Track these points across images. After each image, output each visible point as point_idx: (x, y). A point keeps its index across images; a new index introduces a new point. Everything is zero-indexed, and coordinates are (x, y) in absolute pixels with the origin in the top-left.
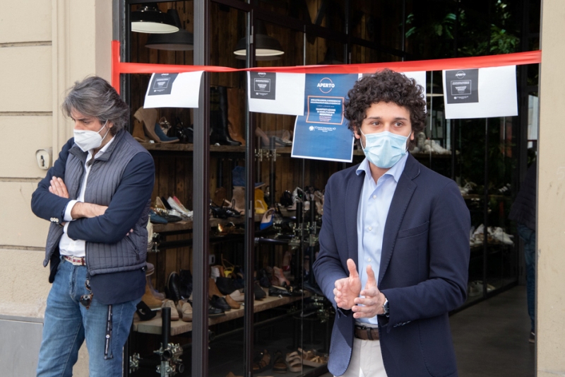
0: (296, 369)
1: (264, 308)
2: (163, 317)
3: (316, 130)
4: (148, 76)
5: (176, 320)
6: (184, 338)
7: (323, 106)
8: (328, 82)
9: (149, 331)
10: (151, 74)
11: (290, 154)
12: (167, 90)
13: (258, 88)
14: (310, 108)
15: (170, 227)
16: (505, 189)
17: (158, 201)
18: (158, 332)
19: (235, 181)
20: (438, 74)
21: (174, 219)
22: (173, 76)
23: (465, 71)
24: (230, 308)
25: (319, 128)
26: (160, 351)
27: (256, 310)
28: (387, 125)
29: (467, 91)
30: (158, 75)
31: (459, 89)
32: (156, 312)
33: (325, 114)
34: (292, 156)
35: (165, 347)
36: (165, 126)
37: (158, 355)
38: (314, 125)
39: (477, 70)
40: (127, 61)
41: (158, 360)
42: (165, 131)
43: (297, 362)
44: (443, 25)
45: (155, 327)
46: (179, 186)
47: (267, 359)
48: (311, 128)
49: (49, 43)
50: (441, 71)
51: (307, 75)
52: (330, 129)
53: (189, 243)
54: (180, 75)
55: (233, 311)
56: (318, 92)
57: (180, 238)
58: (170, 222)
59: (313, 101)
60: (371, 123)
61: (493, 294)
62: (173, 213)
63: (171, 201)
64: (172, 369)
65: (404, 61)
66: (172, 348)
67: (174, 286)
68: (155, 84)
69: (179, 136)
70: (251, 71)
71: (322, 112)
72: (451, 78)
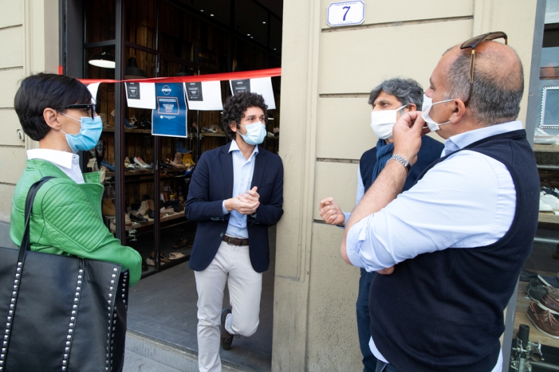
1: (179, 216)
3: (164, 118)
7: (167, 103)
8: (167, 88)
11: (151, 134)
13: (131, 93)
14: (159, 105)
19: (177, 149)
20: (227, 82)
23: (242, 81)
28: (258, 119)
33: (168, 108)
34: (153, 134)
38: (163, 115)
39: (249, 80)
46: (148, 152)
47: (185, 241)
48: (162, 117)
50: (228, 81)
51: (156, 84)
52: (172, 117)
53: (153, 181)
56: (163, 95)
57: (149, 178)
59: (161, 100)
60: (248, 119)
63: (137, 160)
65: (201, 74)
70: (127, 82)
71: (166, 107)
72: (235, 85)
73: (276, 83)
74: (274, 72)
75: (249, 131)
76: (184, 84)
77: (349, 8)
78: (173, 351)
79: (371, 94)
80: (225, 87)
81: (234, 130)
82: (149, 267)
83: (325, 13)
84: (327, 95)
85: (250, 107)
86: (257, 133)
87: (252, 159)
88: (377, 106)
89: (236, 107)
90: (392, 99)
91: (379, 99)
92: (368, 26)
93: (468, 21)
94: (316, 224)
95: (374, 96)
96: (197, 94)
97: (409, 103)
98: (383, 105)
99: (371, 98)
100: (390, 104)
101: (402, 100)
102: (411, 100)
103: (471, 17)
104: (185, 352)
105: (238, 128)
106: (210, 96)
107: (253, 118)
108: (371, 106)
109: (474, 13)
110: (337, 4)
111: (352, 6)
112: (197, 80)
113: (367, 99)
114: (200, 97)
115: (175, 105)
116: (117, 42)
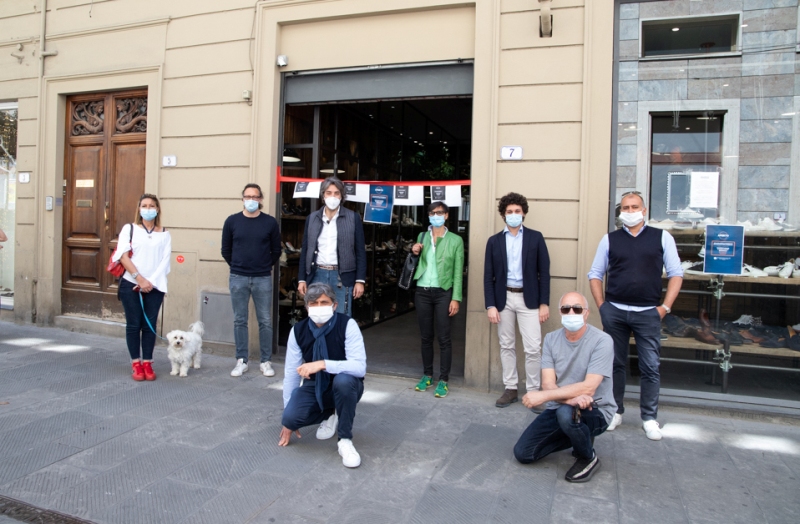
2: (293, 298)
3: (375, 210)
4: (295, 183)
7: (378, 199)
8: (380, 188)
9: (285, 305)
12: (304, 190)
13: (348, 190)
14: (372, 200)
15: (291, 256)
22: (307, 184)
23: (440, 187)
25: (377, 209)
26: (291, 313)
29: (441, 195)
30: (300, 183)
31: (437, 194)
33: (379, 203)
35: (294, 311)
36: (285, 207)
38: (374, 208)
39: (445, 188)
40: (283, 176)
49: (248, 167)
50: (429, 187)
51: (371, 185)
52: (381, 209)
54: (310, 183)
56: (375, 193)
58: (291, 253)
59: (374, 197)
62: (291, 250)
63: (287, 244)
65: (409, 181)
68: (298, 187)
69: (292, 211)
71: (377, 202)
72: (434, 189)
73: (466, 191)
74: (465, 183)
76: (395, 187)
80: (427, 190)
83: (499, 151)
92: (524, 160)
93: (578, 163)
96: (404, 194)
103: (580, 160)
106: (415, 195)
109: (581, 158)
110: (506, 147)
111: (515, 149)
112: (406, 185)
114: (406, 196)
115: (385, 200)
116: (315, 146)
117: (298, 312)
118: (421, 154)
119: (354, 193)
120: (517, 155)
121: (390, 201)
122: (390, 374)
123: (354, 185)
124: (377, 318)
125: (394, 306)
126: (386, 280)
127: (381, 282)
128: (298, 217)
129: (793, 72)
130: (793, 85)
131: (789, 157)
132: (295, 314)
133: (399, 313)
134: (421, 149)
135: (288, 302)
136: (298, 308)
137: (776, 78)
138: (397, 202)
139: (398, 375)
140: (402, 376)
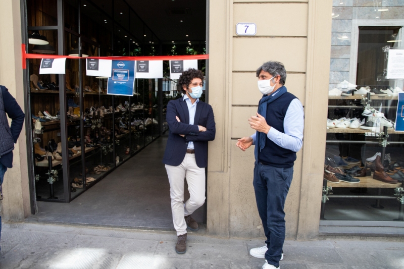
0: (98, 173)
2: (49, 160)
3: (117, 83)
5: (53, 160)
6: (58, 167)
7: (120, 73)
8: (122, 63)
9: (42, 165)
10: (41, 59)
12: (50, 66)
13: (91, 66)
14: (114, 74)
15: (47, 123)
16: (155, 106)
17: (40, 113)
18: (47, 166)
19: (70, 105)
21: (48, 120)
22: (52, 60)
23: (178, 61)
24: (74, 153)
25: (119, 82)
26: (49, 173)
27: (86, 152)
28: (198, 84)
29: (179, 68)
30: (45, 59)
31: (176, 68)
32: (44, 157)
33: (121, 77)
34: (108, 94)
35: (50, 172)
36: (41, 83)
37: (48, 175)
38: (116, 81)
39: (183, 61)
40: (29, 53)
41: (48, 177)
42: (41, 85)
43: (98, 170)
44: (134, 53)
45: (45, 164)
48: (115, 82)
50: (169, 61)
51: (113, 61)
52: (123, 83)
54: (55, 60)
55: (75, 154)
56: (118, 68)
58: (47, 121)
59: (115, 71)
60: (193, 85)
61: (155, 140)
62: (47, 118)
63: (45, 113)
64: (54, 180)
66: (53, 172)
67: (51, 147)
68: (44, 63)
69: (47, 87)
71: (119, 76)
72: (173, 63)
75: (193, 91)
76: (136, 62)
77: (248, 26)
78: (137, 231)
79: (257, 71)
80: (166, 65)
81: (185, 89)
82: (77, 189)
83: (235, 27)
84: (236, 71)
85: (194, 78)
86: (198, 92)
87: (195, 104)
88: (261, 78)
89: (187, 77)
90: (267, 74)
91: (261, 74)
92: (257, 37)
94: (233, 140)
95: (259, 72)
96: (144, 68)
97: (276, 75)
98: (263, 77)
99: (257, 73)
100: (266, 77)
101: (273, 74)
102: (277, 73)
103: (306, 37)
104: (146, 230)
105: (188, 88)
106: (155, 69)
107: (196, 84)
108: (258, 78)
109: (308, 35)
110: (242, 24)
111: (250, 26)
112: (146, 59)
113: (255, 74)
114: (146, 70)
115: (126, 75)
116: (60, 27)
117: (55, 172)
118: (137, 50)
119: (96, 68)
120: (251, 31)
121: (132, 74)
122: (141, 228)
123: (97, 60)
124: (118, 161)
125: (128, 150)
126: (121, 133)
127: (118, 134)
128: (52, 92)
129: (352, 5)
130: (352, 13)
131: (349, 54)
132: (52, 174)
133: (132, 155)
134: (137, 47)
135: (44, 163)
136: (54, 168)
137: (344, 9)
138: (139, 75)
139: (148, 229)
140: (152, 229)
